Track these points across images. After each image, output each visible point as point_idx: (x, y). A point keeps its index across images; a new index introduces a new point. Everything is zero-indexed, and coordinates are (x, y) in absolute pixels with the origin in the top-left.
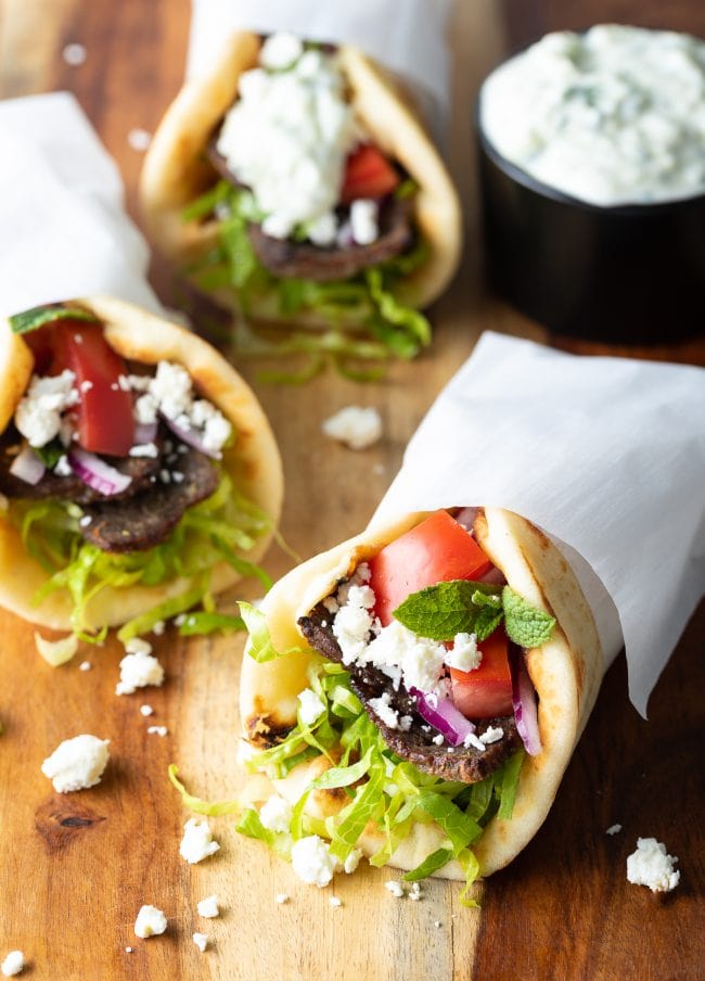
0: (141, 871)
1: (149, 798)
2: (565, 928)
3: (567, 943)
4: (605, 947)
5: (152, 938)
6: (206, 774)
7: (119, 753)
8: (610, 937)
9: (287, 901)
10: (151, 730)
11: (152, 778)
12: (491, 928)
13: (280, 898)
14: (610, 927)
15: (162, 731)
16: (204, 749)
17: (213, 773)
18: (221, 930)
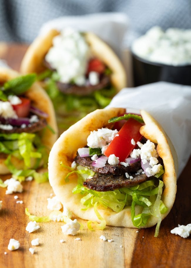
0: (12, 235)
1: (16, 218)
2: (165, 249)
3: (166, 252)
4: (180, 253)
5: (14, 251)
6: (36, 212)
7: (6, 207)
8: (182, 251)
9: (64, 242)
10: (18, 202)
11: (17, 213)
12: (138, 249)
13: (62, 241)
14: (182, 248)
15: (21, 202)
16: (36, 207)
17: (39, 212)
18: (39, 249)
